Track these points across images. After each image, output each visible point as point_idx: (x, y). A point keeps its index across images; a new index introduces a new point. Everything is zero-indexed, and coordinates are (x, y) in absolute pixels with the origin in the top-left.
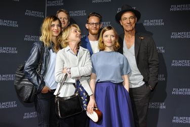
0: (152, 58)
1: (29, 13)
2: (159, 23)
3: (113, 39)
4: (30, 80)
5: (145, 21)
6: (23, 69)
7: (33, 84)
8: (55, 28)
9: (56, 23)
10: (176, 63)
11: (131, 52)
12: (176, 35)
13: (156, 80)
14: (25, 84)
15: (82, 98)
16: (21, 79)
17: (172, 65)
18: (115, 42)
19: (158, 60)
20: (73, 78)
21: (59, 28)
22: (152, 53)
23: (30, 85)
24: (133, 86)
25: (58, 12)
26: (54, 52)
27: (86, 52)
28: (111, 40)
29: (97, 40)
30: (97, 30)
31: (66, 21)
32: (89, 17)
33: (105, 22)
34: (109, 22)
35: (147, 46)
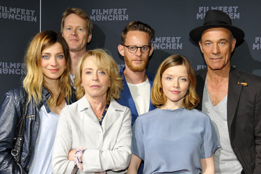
5: (257, 39)
11: (218, 113)
25: (65, 14)
26: (49, 111)
27: (122, 114)
28: (178, 87)
29: (144, 80)
30: (143, 63)
31: (82, 34)
32: (126, 31)
33: (168, 38)
34: (178, 38)
35: (253, 101)
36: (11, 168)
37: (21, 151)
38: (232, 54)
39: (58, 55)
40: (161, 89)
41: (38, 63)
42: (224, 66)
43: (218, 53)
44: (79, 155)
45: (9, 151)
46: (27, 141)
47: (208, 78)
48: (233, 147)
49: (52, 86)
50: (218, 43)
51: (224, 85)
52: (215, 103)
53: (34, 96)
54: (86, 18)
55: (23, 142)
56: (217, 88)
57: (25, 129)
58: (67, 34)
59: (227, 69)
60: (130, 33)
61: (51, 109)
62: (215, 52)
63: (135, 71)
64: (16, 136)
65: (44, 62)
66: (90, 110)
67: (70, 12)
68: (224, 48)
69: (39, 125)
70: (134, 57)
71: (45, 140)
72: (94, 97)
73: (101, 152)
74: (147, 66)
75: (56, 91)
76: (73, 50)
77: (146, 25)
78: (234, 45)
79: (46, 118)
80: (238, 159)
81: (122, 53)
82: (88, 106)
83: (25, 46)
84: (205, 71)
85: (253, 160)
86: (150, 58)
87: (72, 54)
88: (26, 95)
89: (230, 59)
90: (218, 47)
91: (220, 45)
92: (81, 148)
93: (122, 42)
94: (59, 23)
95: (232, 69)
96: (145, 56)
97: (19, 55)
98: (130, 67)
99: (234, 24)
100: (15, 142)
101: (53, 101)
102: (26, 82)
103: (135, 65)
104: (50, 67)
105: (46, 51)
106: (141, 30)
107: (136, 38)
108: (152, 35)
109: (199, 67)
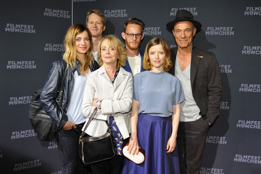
0: (213, 83)
1: (49, 13)
2: (228, 31)
3: (162, 56)
4: (48, 113)
5: (208, 28)
6: (38, 98)
7: (52, 118)
8: (82, 42)
9: (83, 35)
10: (246, 88)
11: (184, 75)
12: (248, 50)
13: (216, 112)
14: (42, 118)
15: (117, 139)
16: (38, 111)
17: (240, 89)
18: (165, 61)
19: (220, 86)
20: (104, 114)
21: (88, 42)
22: (213, 77)
23: (48, 119)
24: (187, 120)
25: (88, 13)
26: (79, 75)
27: (127, 77)
28: (158, 58)
29: (137, 55)
30: (137, 44)
31: (99, 26)
32: (127, 24)
33: (152, 28)
34: (159, 28)
35: (206, 67)
36: (56, 110)
37: (62, 99)
38: (194, 38)
39: (85, 39)
40: (149, 60)
41: (73, 44)
42: (188, 45)
43: (185, 37)
44: (98, 103)
45: (54, 99)
46: (66, 93)
47: (178, 53)
48: (194, 97)
49: (82, 58)
50: (185, 31)
51: (189, 58)
52: (183, 69)
53: (71, 65)
54: (102, 16)
55: (63, 93)
56: (184, 60)
57: (65, 85)
58: (90, 26)
59: (191, 47)
60: (129, 25)
61: (81, 73)
62: (183, 36)
63: (132, 49)
64: (59, 89)
65: (77, 43)
66: (106, 74)
67: (92, 12)
68: (188, 34)
69: (73, 83)
70: (132, 41)
71: (77, 93)
72: (108, 63)
73: (113, 101)
74: (139, 47)
75: (83, 61)
76: (94, 36)
77: (139, 20)
78: (195, 32)
79: (78, 79)
80: (197, 105)
81: (124, 37)
82: (105, 72)
83: (64, 33)
84: (177, 49)
85: (207, 105)
86: (141, 41)
87: (94, 39)
88: (65, 64)
89: (192, 41)
90: (184, 34)
91: (186, 32)
92: (100, 99)
93: (124, 30)
94: (85, 19)
95: (194, 48)
96: (138, 40)
97: (61, 39)
98: (129, 46)
99: (194, 19)
100: (58, 93)
101: (82, 68)
102: (65, 56)
103: (132, 45)
104: (81, 46)
105: (79, 36)
106: (136, 23)
107: (133, 29)
108: (143, 27)
109: (171, 46)
